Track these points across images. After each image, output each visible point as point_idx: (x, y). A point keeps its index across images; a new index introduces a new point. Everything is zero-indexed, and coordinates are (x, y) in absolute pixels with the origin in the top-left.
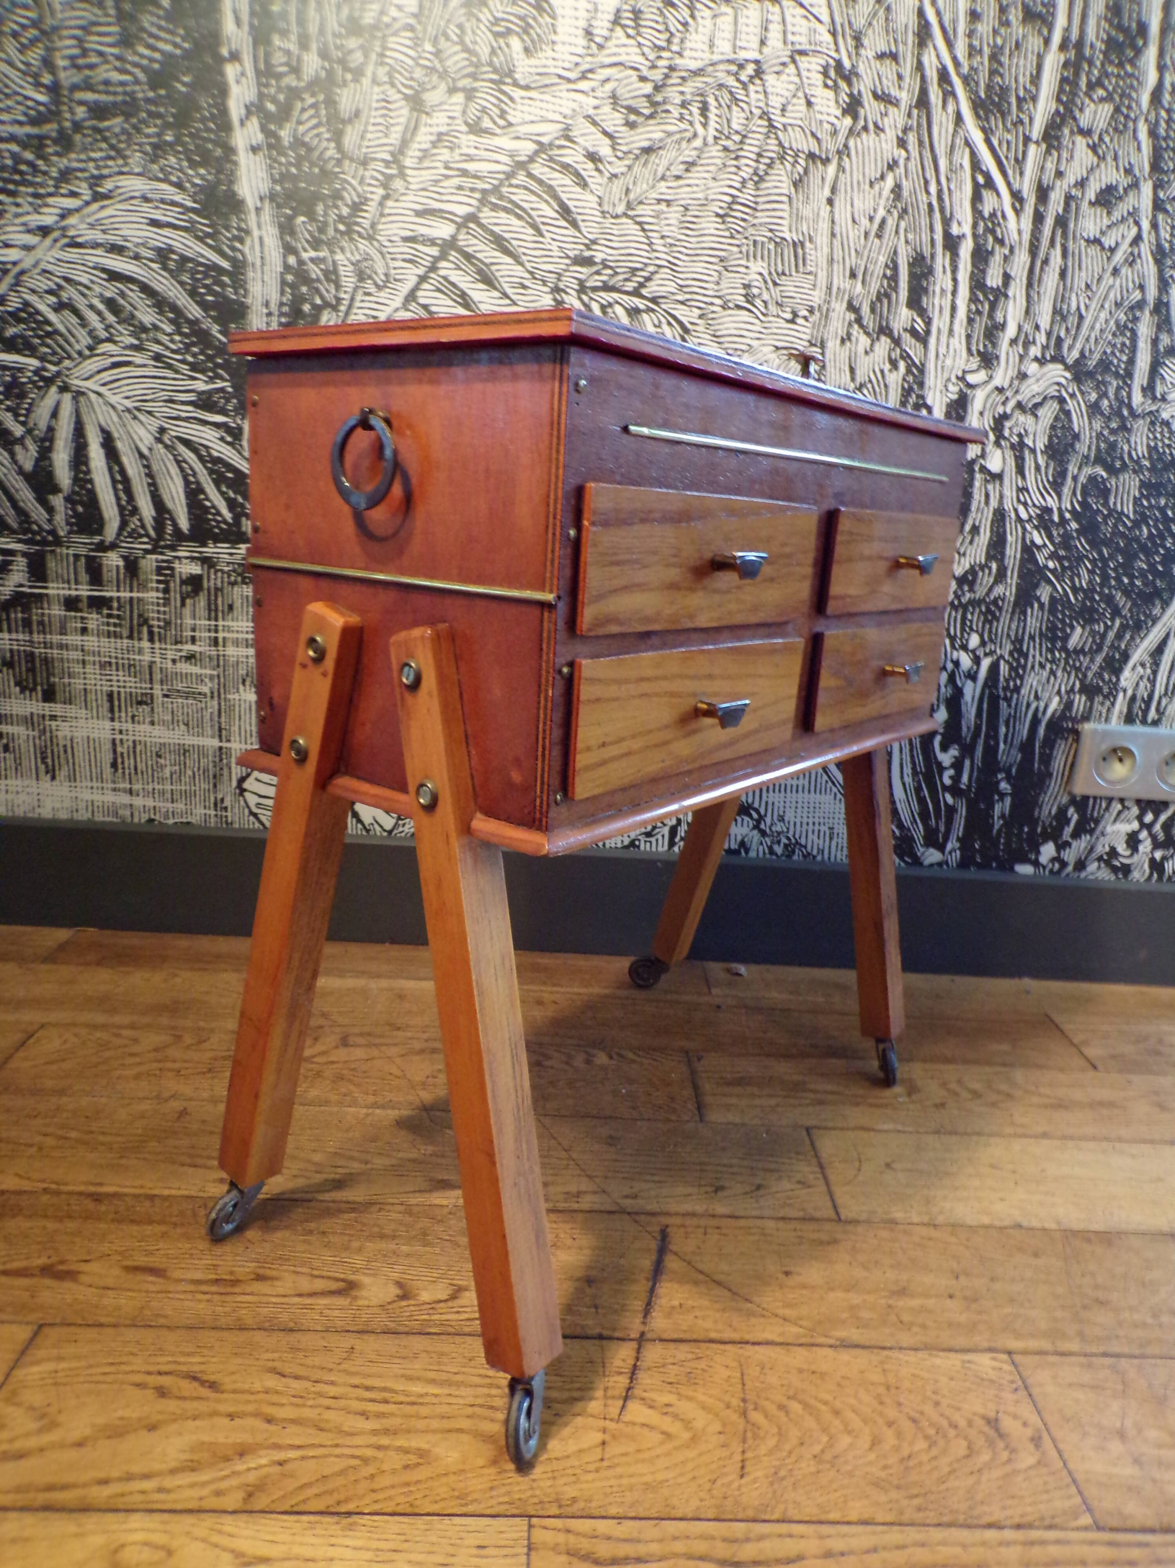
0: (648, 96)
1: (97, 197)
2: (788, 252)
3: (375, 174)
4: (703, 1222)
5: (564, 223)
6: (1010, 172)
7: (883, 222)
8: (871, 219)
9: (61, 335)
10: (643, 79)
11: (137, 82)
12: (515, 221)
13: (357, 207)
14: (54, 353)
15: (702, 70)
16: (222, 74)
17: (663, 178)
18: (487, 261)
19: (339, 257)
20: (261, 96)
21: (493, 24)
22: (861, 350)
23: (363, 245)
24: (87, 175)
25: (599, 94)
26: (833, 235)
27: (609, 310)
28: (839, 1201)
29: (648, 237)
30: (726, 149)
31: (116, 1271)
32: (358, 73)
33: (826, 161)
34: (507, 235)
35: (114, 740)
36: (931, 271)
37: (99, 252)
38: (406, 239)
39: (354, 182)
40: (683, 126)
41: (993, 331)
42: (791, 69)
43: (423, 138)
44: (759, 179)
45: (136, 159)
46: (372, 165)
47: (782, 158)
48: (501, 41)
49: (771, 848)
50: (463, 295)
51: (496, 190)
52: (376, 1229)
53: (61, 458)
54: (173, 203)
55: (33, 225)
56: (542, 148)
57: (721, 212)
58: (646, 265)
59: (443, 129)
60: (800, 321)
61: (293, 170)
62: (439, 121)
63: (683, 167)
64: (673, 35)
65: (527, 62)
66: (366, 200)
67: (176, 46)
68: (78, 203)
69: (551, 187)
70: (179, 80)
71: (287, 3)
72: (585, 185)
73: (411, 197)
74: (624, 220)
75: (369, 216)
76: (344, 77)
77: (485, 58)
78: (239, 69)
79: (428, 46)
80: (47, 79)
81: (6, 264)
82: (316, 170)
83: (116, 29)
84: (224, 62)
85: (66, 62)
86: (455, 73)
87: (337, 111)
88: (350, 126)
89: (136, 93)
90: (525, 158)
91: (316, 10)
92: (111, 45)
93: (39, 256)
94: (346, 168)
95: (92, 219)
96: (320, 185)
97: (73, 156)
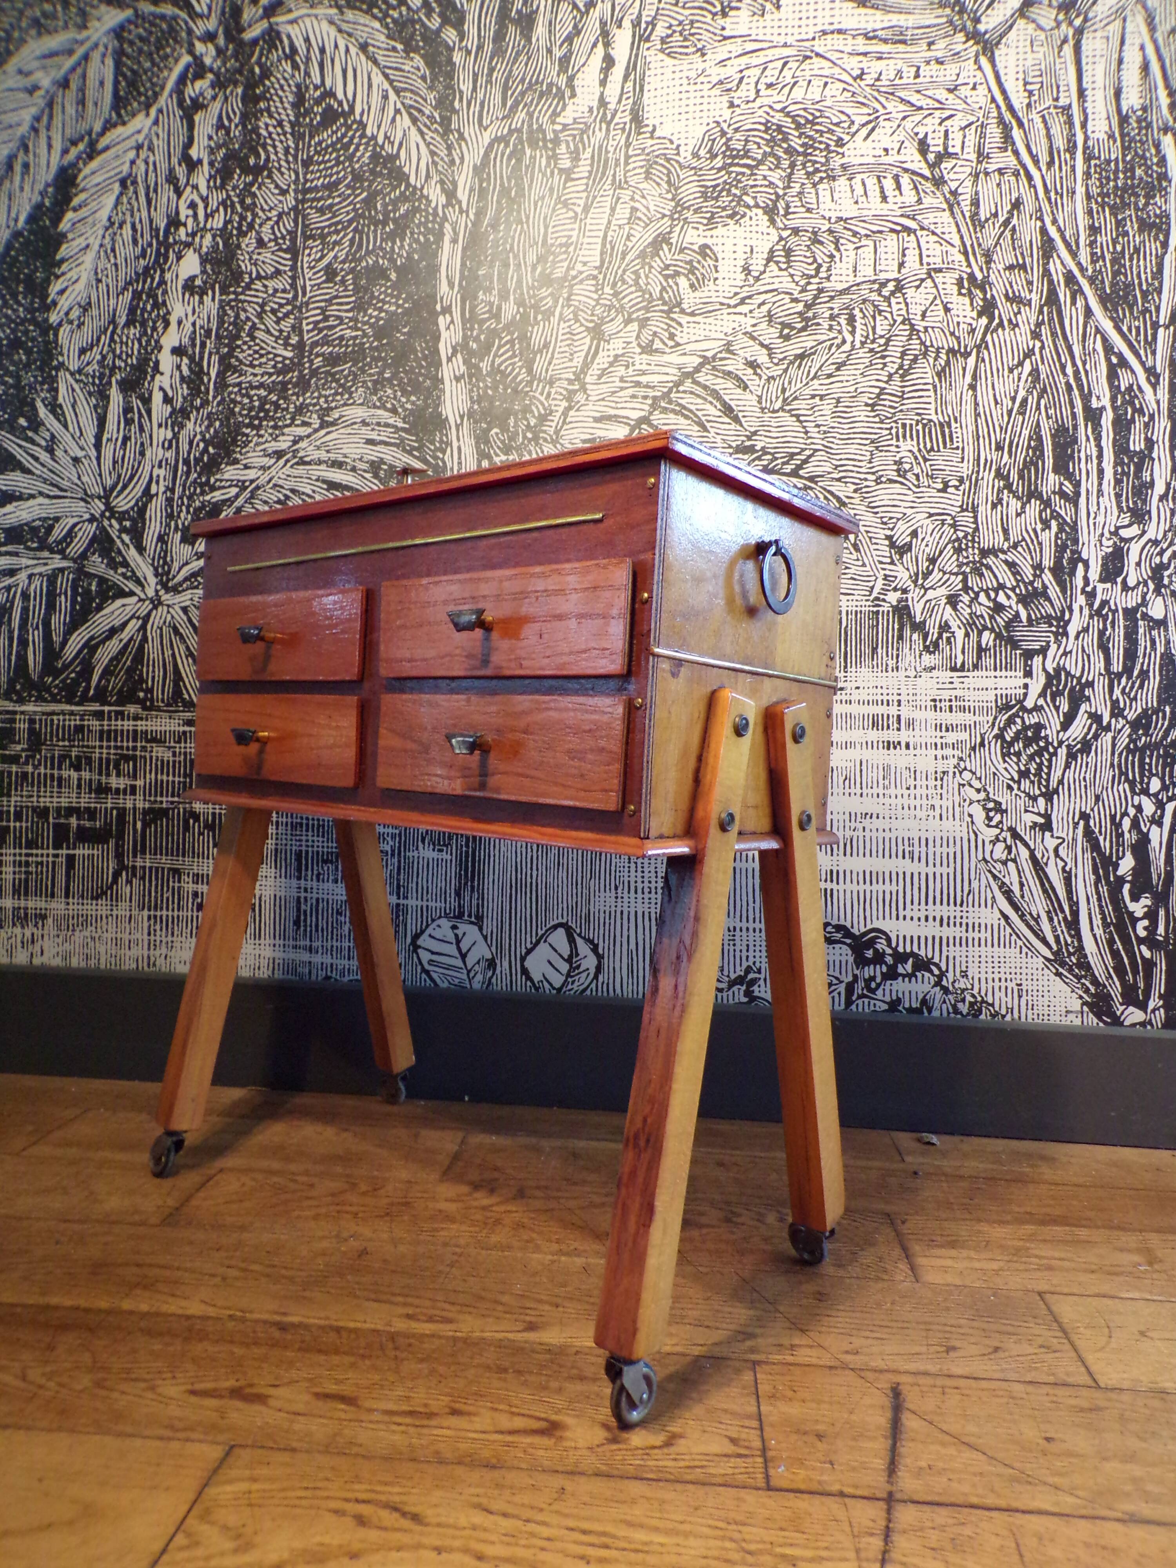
0: (800, 314)
1: (324, 425)
2: (936, 432)
3: (561, 391)
4: (939, 1382)
5: (727, 420)
6: (1142, 352)
7: (1025, 401)
8: (1013, 399)
10: (795, 300)
11: (365, 335)
12: (682, 420)
13: (543, 419)
15: (847, 289)
16: (436, 324)
17: (815, 377)
20: (465, 337)
21: (663, 269)
22: (1012, 511)
24: (317, 408)
25: (756, 314)
26: (977, 415)
28: (1093, 1369)
29: (803, 427)
30: (871, 350)
31: (306, 1397)
32: (548, 314)
33: (967, 355)
35: (299, 898)
36: (1075, 441)
37: (323, 467)
38: (585, 441)
39: (542, 398)
40: (832, 335)
41: (1143, 489)
42: (929, 282)
43: (602, 360)
44: (905, 373)
45: (359, 394)
46: (557, 384)
47: (925, 354)
48: (670, 281)
49: (954, 1007)
51: (666, 395)
52: (575, 1371)
54: (387, 425)
55: (271, 450)
56: (706, 361)
57: (870, 402)
58: (803, 450)
59: (620, 352)
60: (949, 490)
61: (490, 392)
62: (616, 346)
63: (834, 367)
64: (820, 266)
65: (692, 295)
66: (551, 412)
67: (398, 306)
68: (310, 430)
69: (714, 390)
70: (399, 331)
71: (491, 267)
72: (746, 387)
73: (590, 407)
74: (780, 414)
75: (554, 424)
76: (535, 318)
77: (656, 293)
78: (448, 318)
79: (607, 290)
80: (294, 340)
81: (244, 482)
82: (509, 391)
83: (352, 299)
84: (437, 315)
85: (311, 327)
86: (630, 308)
87: (529, 345)
88: (539, 355)
89: (364, 344)
90: (691, 370)
91: (514, 271)
92: (347, 311)
93: (273, 474)
94: (534, 388)
95: (318, 443)
96: (512, 403)
97: (308, 395)
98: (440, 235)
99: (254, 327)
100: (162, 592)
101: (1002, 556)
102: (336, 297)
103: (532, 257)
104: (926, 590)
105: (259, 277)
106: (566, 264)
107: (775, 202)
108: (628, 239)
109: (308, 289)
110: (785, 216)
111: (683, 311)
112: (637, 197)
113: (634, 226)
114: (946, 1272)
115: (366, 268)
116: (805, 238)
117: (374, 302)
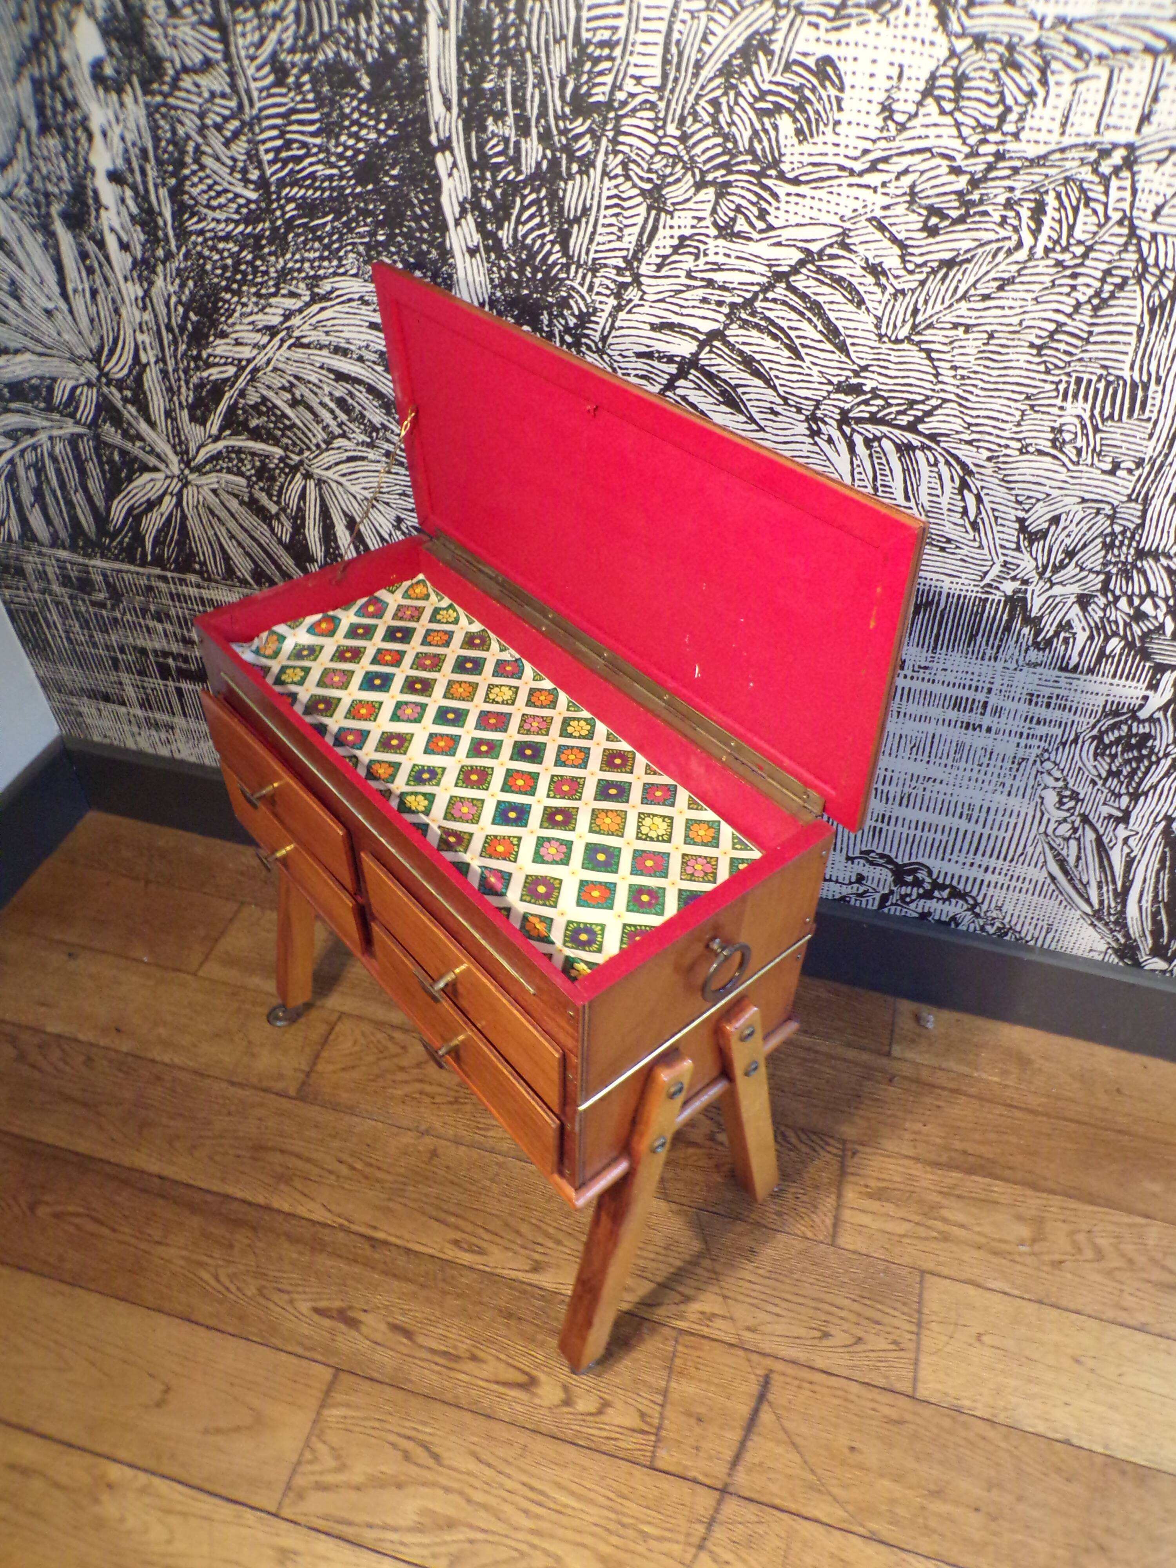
0: (960, 194)
1: (315, 298)
2: (1123, 395)
3: (608, 282)
4: (802, 1374)
5: (828, 346)
9: (299, 429)
10: (956, 171)
11: (342, 176)
12: (768, 341)
13: (584, 319)
14: (295, 444)
15: (1045, 157)
16: (433, 166)
17: (964, 297)
18: (733, 382)
20: (475, 190)
21: (757, 99)
24: (303, 275)
25: (891, 190)
27: (876, 444)
28: (920, 1374)
29: (935, 368)
30: (1059, 263)
31: (383, 1327)
32: (587, 164)
34: (758, 357)
37: (325, 352)
38: (639, 355)
39: (583, 291)
40: (1003, 233)
43: (663, 242)
44: (1100, 303)
45: (351, 261)
46: (602, 272)
47: (1140, 279)
48: (766, 120)
49: (982, 927)
51: (748, 303)
53: (313, 534)
55: (260, 325)
56: (809, 257)
57: (1038, 342)
58: (928, 398)
59: (688, 232)
60: (1121, 473)
61: (515, 275)
62: (683, 222)
63: (996, 284)
64: (1008, 109)
65: (799, 148)
66: (595, 311)
67: (381, 133)
68: (299, 304)
69: (817, 304)
70: (387, 173)
71: (501, 76)
72: (861, 303)
73: (646, 309)
74: (906, 346)
75: (599, 328)
76: (569, 168)
77: (743, 143)
78: (450, 160)
79: (672, 129)
80: (254, 175)
81: (240, 360)
82: (540, 276)
83: (316, 116)
84: (433, 151)
85: (271, 156)
86: (705, 162)
87: (561, 208)
88: (576, 227)
89: (344, 188)
90: (787, 269)
91: (534, 86)
92: (313, 134)
93: (270, 354)
94: (572, 274)
95: (314, 321)
96: (544, 293)
97: (288, 256)
98: (422, 13)
99: (197, 148)
100: (187, 472)
101: (1164, 561)
102: (294, 111)
103: (559, 62)
104: (1052, 585)
105: (186, 69)
106: (609, 79)
108: (705, 40)
109: (255, 94)
110: (966, 10)
111: (781, 176)
113: (716, 15)
114: (860, 1232)
115: (325, 63)
116: (993, 55)
117: (347, 123)
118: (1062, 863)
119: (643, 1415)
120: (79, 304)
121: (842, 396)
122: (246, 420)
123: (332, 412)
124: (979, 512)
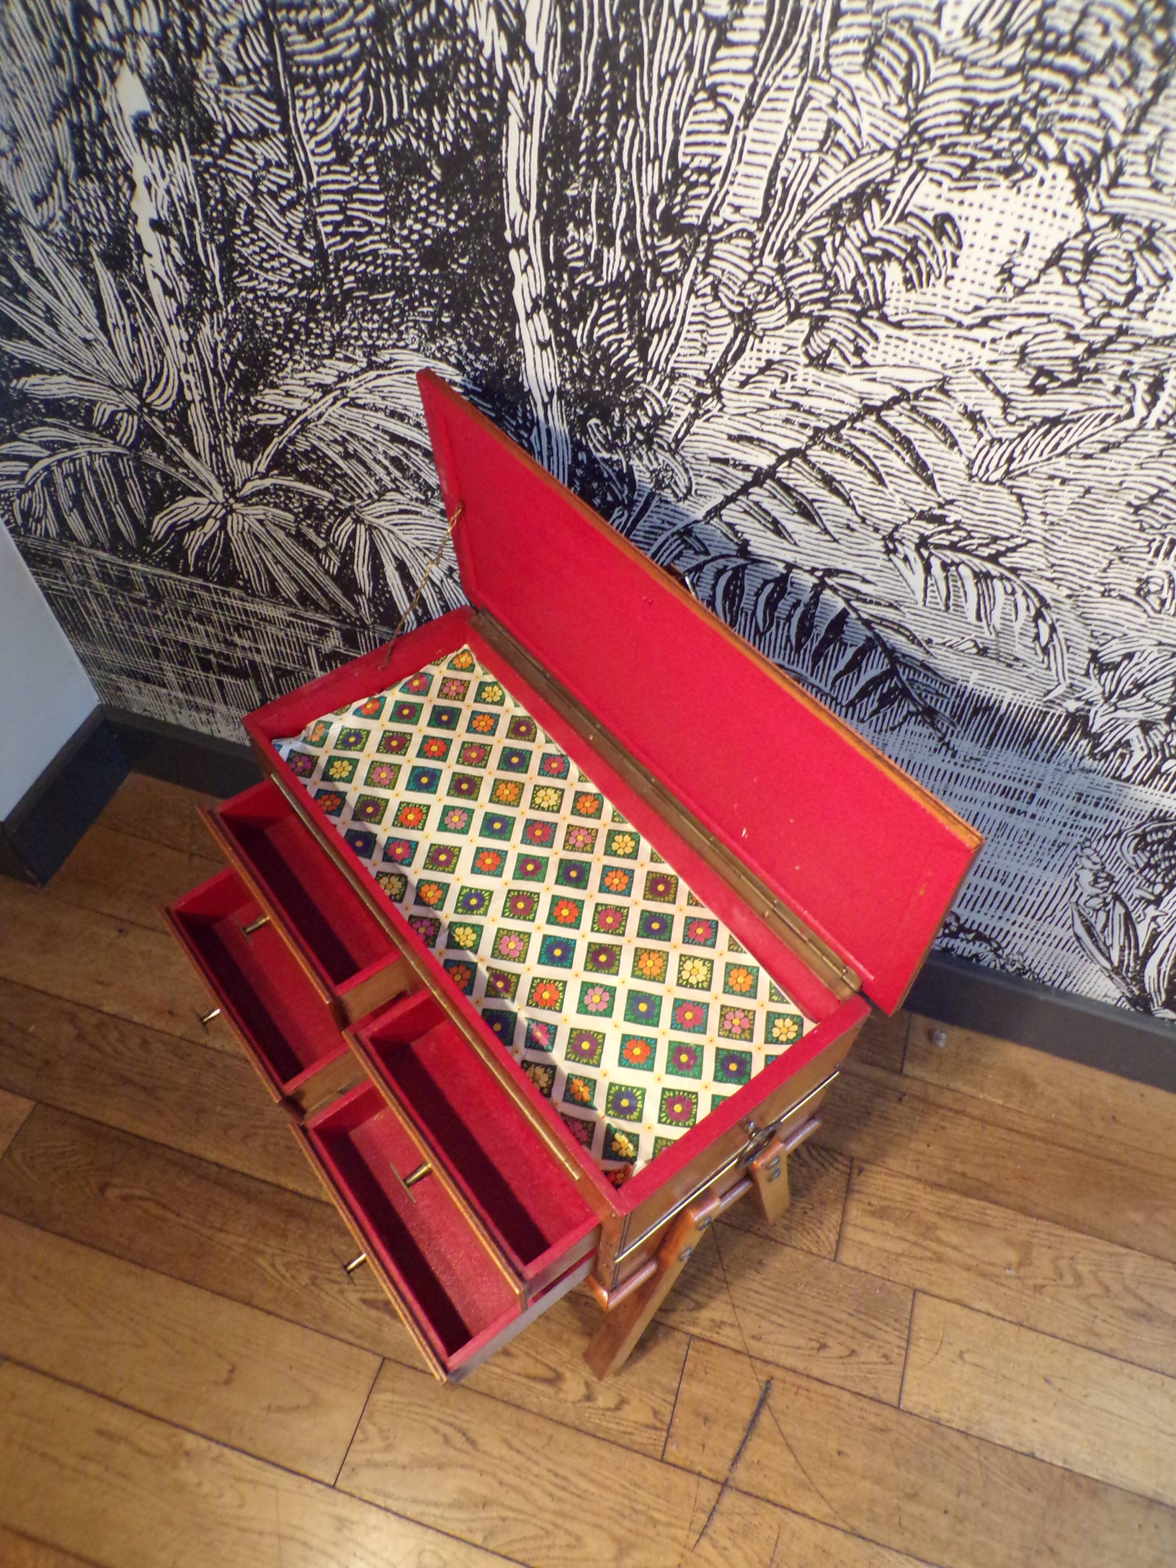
0: (1075, 360)
1: (371, 365)
3: (687, 391)
4: (800, 1381)
5: (915, 478)
9: (351, 479)
10: (1073, 338)
11: (406, 257)
12: (851, 465)
13: (658, 420)
14: (345, 491)
16: (506, 261)
17: (1065, 453)
18: (810, 497)
19: (635, 462)
20: (550, 289)
21: (864, 244)
23: (663, 456)
24: (360, 343)
25: (1001, 346)
27: (953, 568)
28: (905, 1387)
29: (1025, 511)
30: (1170, 436)
32: (673, 280)
34: (838, 477)
37: (381, 415)
38: (713, 460)
39: (660, 395)
40: (1114, 401)
43: (749, 362)
45: (411, 336)
46: (681, 380)
48: (872, 265)
49: (1003, 966)
50: (775, 522)
51: (834, 430)
53: (362, 571)
55: (312, 382)
56: (903, 396)
57: (1137, 502)
58: (1012, 536)
59: (776, 357)
61: (587, 372)
62: (773, 347)
63: (1100, 446)
64: (1138, 289)
65: (905, 295)
66: (670, 415)
67: (450, 223)
68: (355, 369)
69: (908, 440)
70: (456, 261)
71: (586, 186)
72: (954, 444)
73: (725, 420)
74: (996, 487)
75: (674, 431)
76: (653, 282)
77: (846, 282)
78: (525, 258)
79: (769, 260)
80: (311, 244)
81: (290, 411)
82: (614, 375)
83: (381, 197)
84: (508, 247)
85: (329, 229)
86: (802, 295)
87: (642, 319)
88: (656, 337)
89: (408, 269)
90: (879, 404)
91: (621, 199)
92: (375, 214)
93: (323, 409)
94: (649, 378)
95: (370, 385)
96: (618, 391)
97: (345, 323)
98: (503, 114)
99: (250, 210)
100: (232, 501)
102: (356, 190)
103: (651, 180)
104: (1116, 709)
105: (238, 134)
106: (705, 204)
107: (1097, 159)
108: (814, 179)
109: (314, 169)
110: (1107, 189)
111: (883, 318)
112: (842, 102)
113: (829, 158)
114: (861, 1250)
115: (394, 148)
116: (1130, 237)
117: (414, 208)
118: (1089, 929)
119: (656, 1413)
120: (119, 339)
121: (923, 523)
122: (296, 464)
123: (386, 468)
124: (1051, 639)
